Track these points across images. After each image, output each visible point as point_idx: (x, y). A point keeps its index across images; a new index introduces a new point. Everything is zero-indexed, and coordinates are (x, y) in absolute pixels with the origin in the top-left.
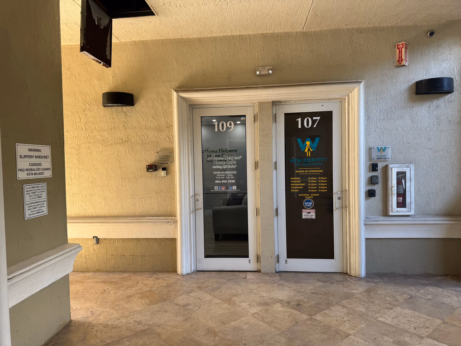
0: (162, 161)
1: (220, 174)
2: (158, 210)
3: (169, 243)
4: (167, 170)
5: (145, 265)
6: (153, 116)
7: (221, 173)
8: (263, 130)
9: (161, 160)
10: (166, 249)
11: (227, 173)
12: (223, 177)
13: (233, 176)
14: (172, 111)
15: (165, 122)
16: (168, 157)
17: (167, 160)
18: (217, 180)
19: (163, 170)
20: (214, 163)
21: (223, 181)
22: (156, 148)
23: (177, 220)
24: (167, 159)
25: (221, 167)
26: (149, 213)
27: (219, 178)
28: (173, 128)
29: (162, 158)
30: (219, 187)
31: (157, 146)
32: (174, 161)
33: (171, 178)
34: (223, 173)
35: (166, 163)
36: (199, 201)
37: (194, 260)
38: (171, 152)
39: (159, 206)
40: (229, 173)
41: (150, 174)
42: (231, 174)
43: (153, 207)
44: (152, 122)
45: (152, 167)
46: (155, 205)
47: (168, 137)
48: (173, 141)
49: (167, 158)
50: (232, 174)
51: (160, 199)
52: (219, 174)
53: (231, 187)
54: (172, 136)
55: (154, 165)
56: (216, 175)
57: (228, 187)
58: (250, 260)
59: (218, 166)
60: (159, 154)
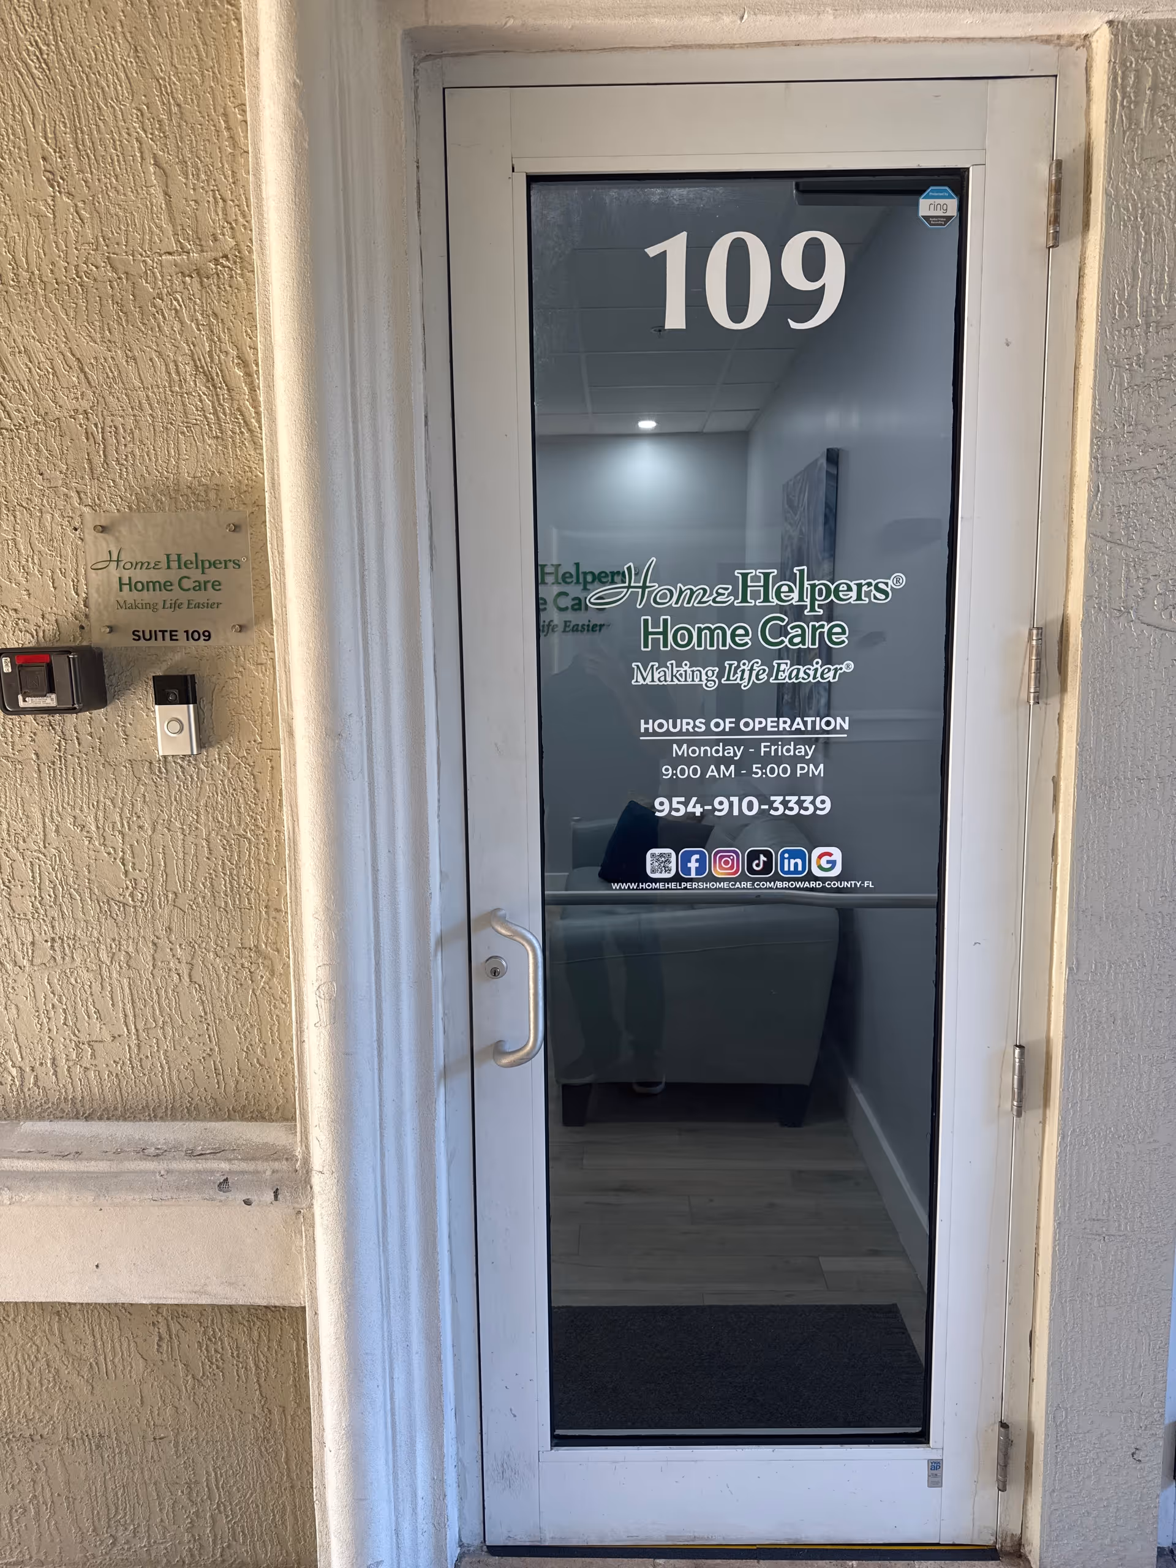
0: (153, 607)
1: (699, 743)
2: (136, 1063)
3: (243, 1339)
4: (204, 703)
5: (38, 1513)
6: (55, 157)
7: (708, 731)
8: (1146, 315)
9: (147, 596)
10: (214, 1381)
11: (763, 731)
12: (727, 761)
13: (814, 761)
14: (242, 107)
15: (172, 220)
16: (213, 574)
17: (198, 606)
18: (674, 788)
19: (161, 699)
20: (647, 633)
21: (726, 806)
22: (91, 489)
23: (306, 1161)
24: (200, 597)
25: (706, 678)
26: (49, 1080)
27: (689, 772)
28: (249, 286)
29: (146, 586)
30: (687, 859)
31: (98, 460)
32: (264, 614)
33: (245, 771)
34: (723, 733)
35: (190, 635)
36: (500, 981)
37: (460, 1464)
38: (236, 528)
39: (141, 1026)
40: (784, 732)
41: (44, 735)
42: (797, 742)
43: (84, 1037)
44: (39, 217)
45: (50, 668)
46: (99, 1018)
47: (209, 378)
48: (258, 413)
49: (200, 586)
50: (808, 742)
51: (144, 959)
52: (690, 743)
53: (793, 855)
54: (244, 363)
55: (67, 651)
56: (661, 750)
57: (768, 854)
58: (935, 1466)
59: (679, 665)
60: (117, 539)
